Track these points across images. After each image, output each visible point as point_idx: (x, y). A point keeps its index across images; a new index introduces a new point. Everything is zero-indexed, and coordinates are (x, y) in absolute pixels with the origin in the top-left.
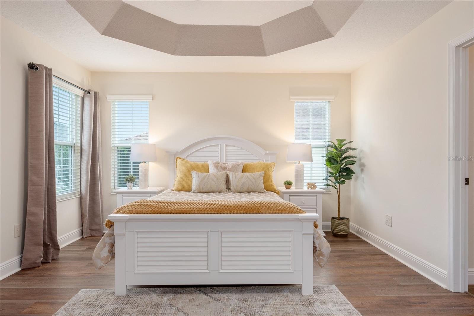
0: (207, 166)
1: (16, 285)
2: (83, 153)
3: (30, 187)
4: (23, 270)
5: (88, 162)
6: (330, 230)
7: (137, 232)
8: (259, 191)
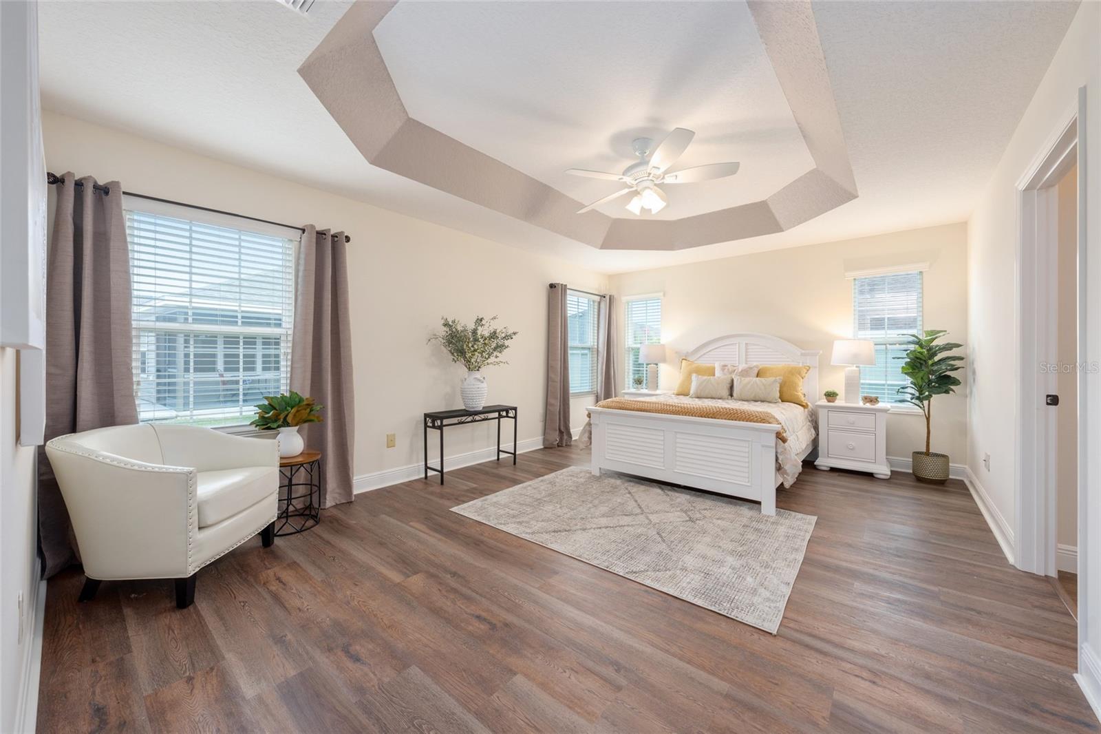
0: (714, 368)
1: (539, 456)
2: (599, 354)
3: (550, 383)
4: (545, 448)
5: (603, 363)
6: (911, 471)
7: (608, 424)
8: (769, 400)
